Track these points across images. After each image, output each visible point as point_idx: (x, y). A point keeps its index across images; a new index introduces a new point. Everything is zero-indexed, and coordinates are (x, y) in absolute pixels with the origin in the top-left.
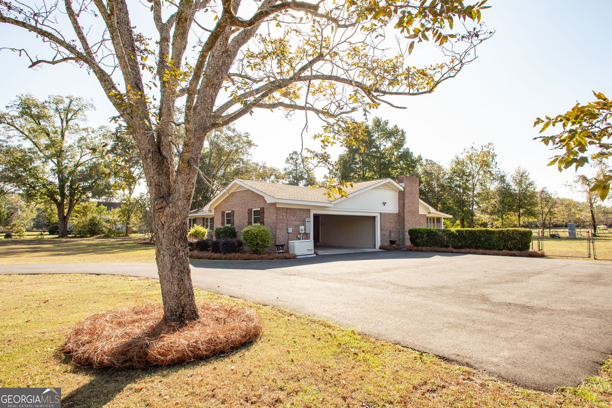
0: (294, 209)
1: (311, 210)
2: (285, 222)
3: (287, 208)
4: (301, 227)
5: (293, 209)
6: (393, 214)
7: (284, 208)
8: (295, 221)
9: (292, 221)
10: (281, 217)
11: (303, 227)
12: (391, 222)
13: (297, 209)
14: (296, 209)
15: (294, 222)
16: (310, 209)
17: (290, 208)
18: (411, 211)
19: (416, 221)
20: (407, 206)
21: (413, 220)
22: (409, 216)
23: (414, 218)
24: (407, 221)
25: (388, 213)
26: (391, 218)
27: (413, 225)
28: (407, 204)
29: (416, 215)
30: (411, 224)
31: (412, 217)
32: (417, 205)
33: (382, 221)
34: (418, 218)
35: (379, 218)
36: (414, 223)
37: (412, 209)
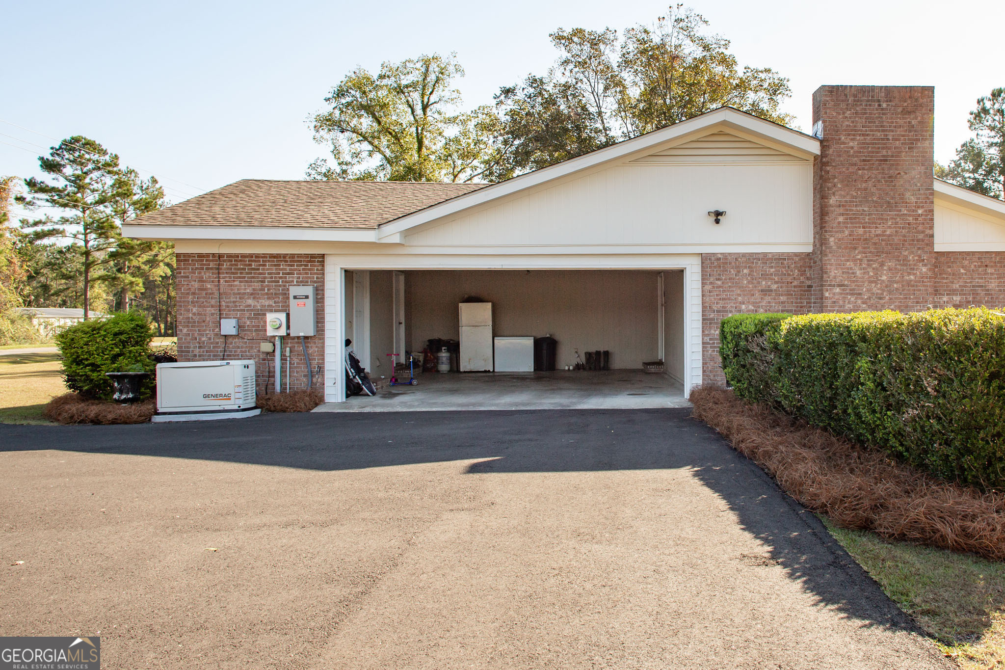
0: (251, 256)
1: (328, 261)
2: (213, 302)
3: (220, 256)
4: (270, 317)
5: (244, 256)
6: (780, 259)
7: (208, 255)
8: (254, 295)
9: (242, 296)
10: (196, 285)
11: (283, 316)
12: (766, 292)
13: (264, 256)
14: (257, 256)
15: (250, 302)
16: (323, 256)
17: (230, 256)
18: (875, 240)
19: (909, 283)
20: (841, 219)
21: (884, 278)
22: (855, 260)
23: (890, 269)
24: (839, 286)
25: (744, 255)
26: (765, 276)
27: (882, 302)
28: (841, 210)
29: (906, 259)
30: (869, 298)
31: (882, 265)
32: (920, 212)
33: (708, 287)
34: (924, 270)
35: (698, 277)
36: (890, 292)
37: (879, 232)
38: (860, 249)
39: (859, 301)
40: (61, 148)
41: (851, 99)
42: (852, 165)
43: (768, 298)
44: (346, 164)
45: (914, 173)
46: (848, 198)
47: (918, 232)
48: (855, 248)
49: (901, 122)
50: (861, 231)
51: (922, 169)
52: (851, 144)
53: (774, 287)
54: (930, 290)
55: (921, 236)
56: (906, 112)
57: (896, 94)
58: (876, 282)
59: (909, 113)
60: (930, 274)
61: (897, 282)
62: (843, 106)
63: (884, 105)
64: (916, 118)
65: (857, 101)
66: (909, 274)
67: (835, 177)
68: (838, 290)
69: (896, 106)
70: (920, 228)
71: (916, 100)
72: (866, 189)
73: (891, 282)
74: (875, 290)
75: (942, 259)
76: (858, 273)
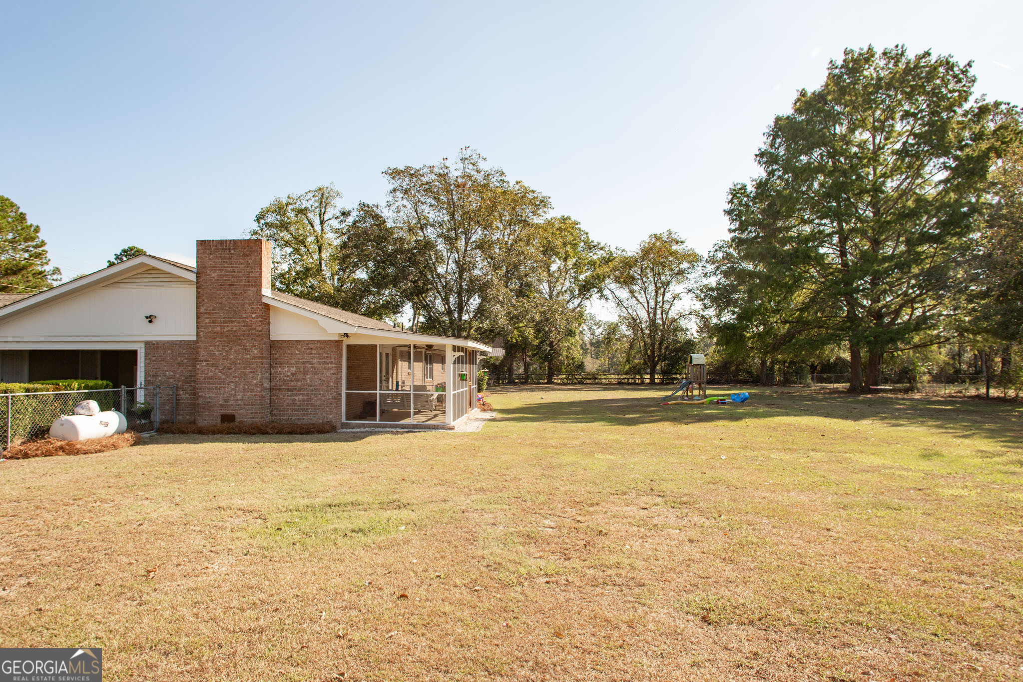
6: (189, 344)
12: (181, 364)
18: (227, 333)
19: (247, 360)
20: (207, 321)
21: (232, 357)
22: (215, 346)
23: (235, 351)
24: (205, 361)
25: (168, 342)
26: (180, 355)
27: (230, 371)
28: (207, 315)
29: (245, 345)
30: (223, 369)
31: (231, 349)
32: (254, 316)
33: (148, 361)
34: (256, 352)
35: (143, 355)
36: (235, 366)
37: (229, 328)
38: (218, 339)
39: (217, 371)
40: (121, 254)
41: (213, 248)
42: (214, 288)
43: (181, 368)
44: (278, 263)
45: (250, 292)
46: (211, 308)
47: (253, 329)
48: (215, 339)
49: (242, 261)
50: (219, 328)
51: (254, 290)
52: (213, 275)
53: (185, 361)
54: (259, 364)
55: (254, 331)
56: (245, 255)
57: (240, 244)
58: (227, 359)
59: (248, 256)
60: (259, 354)
61: (240, 359)
62: (209, 252)
63: (232, 251)
64: (251, 259)
65: (217, 249)
66: (247, 354)
67: (203, 295)
68: (204, 364)
69: (240, 251)
70: (254, 326)
71: (252, 248)
72: (221, 303)
73: (236, 359)
74: (227, 364)
75: (284, 345)
76: (217, 353)
